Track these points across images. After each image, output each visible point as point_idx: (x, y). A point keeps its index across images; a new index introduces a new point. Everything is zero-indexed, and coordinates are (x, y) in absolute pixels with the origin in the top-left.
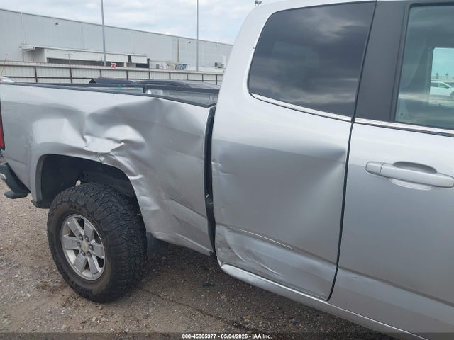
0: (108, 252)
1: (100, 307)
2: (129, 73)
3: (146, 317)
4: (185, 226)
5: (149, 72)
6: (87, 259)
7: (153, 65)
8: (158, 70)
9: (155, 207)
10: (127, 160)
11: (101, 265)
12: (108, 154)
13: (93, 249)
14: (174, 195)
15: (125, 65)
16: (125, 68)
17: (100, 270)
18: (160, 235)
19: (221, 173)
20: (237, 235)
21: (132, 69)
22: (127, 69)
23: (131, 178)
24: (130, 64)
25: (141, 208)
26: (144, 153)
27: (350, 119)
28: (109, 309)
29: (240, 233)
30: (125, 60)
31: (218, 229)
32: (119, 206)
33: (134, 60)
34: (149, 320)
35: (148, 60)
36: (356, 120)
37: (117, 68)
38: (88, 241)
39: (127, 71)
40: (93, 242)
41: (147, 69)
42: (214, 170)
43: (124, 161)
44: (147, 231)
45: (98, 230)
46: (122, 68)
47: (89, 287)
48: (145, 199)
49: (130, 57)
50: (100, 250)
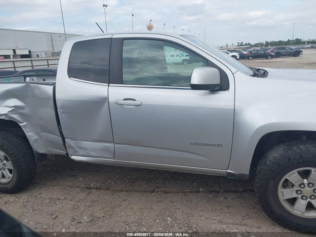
0: (14, 164)
1: (14, 195)
2: (15, 63)
3: (40, 194)
4: (52, 143)
5: (31, 61)
6: (2, 172)
7: (34, 55)
8: (38, 59)
9: (36, 137)
10: (17, 116)
11: (11, 173)
12: (7, 114)
13: (5, 166)
14: (44, 129)
15: (12, 57)
16: (12, 59)
17: (11, 176)
18: (41, 151)
19: (62, 114)
20: (75, 141)
21: (17, 60)
22: (13, 60)
23: (21, 125)
24: (15, 55)
25: (28, 139)
26: (26, 111)
27: (107, 85)
28: (19, 195)
29: (77, 140)
30: (11, 53)
31: (66, 140)
32: (17, 140)
33: (18, 52)
34: (42, 195)
35: (30, 51)
36: (110, 85)
37: (5, 60)
38: (2, 162)
39: (13, 62)
40: (5, 162)
41: (30, 59)
42: (59, 113)
43: (16, 117)
44: (34, 150)
45: (7, 154)
46: (9, 60)
47: (6, 186)
48: (30, 134)
49: (14, 51)
50: (9, 165)
